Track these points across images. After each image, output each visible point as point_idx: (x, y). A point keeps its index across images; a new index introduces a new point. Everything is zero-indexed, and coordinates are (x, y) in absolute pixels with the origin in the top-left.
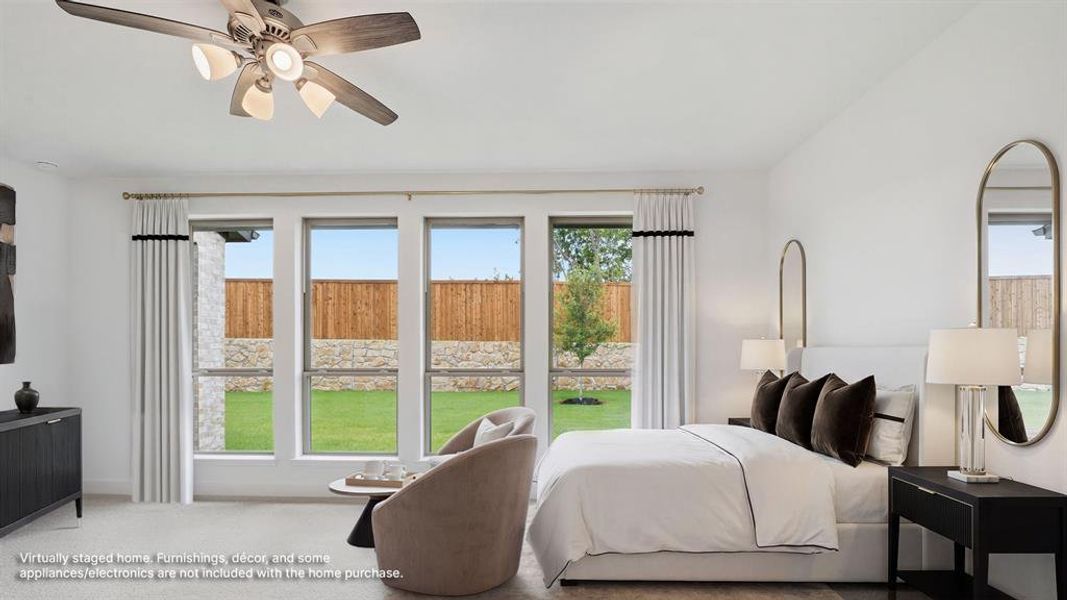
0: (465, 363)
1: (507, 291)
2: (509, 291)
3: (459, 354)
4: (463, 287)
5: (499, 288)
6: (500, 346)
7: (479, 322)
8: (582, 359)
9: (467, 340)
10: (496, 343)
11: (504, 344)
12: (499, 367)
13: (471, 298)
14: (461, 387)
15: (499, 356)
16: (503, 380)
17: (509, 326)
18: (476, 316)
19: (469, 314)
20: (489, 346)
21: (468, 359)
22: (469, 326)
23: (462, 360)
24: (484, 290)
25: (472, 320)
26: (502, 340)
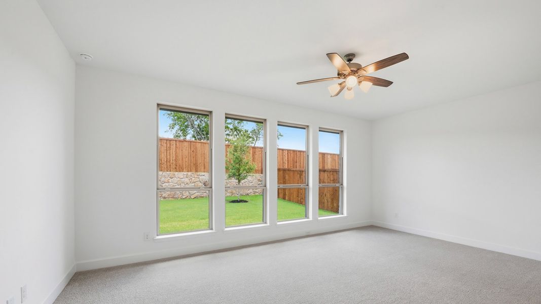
0: (167, 184)
1: (190, 145)
2: (192, 146)
3: (163, 179)
4: (165, 141)
5: (186, 144)
6: (187, 174)
7: (174, 162)
8: (239, 181)
9: (167, 171)
10: (185, 173)
11: (189, 173)
12: (187, 186)
13: (170, 148)
14: (165, 198)
15: (187, 180)
16: (189, 193)
17: (192, 164)
18: (173, 157)
19: (168, 157)
20: (181, 174)
21: (168, 182)
22: (168, 163)
23: (165, 182)
24: (178, 144)
25: (170, 160)
26: (188, 171)
